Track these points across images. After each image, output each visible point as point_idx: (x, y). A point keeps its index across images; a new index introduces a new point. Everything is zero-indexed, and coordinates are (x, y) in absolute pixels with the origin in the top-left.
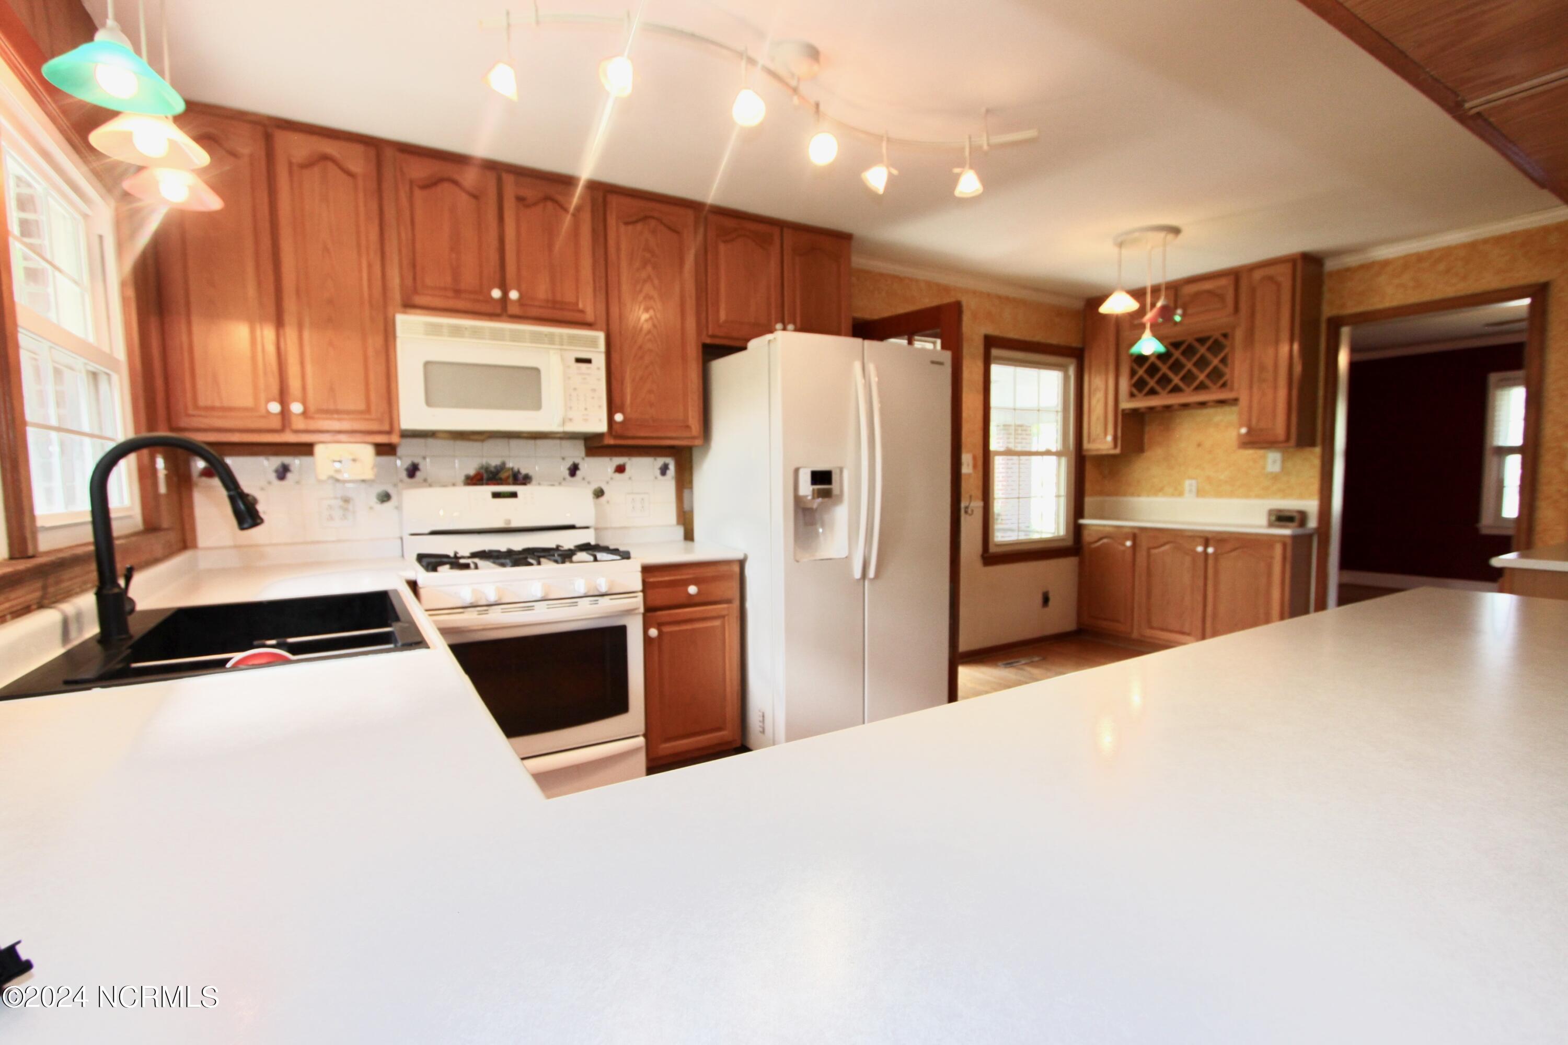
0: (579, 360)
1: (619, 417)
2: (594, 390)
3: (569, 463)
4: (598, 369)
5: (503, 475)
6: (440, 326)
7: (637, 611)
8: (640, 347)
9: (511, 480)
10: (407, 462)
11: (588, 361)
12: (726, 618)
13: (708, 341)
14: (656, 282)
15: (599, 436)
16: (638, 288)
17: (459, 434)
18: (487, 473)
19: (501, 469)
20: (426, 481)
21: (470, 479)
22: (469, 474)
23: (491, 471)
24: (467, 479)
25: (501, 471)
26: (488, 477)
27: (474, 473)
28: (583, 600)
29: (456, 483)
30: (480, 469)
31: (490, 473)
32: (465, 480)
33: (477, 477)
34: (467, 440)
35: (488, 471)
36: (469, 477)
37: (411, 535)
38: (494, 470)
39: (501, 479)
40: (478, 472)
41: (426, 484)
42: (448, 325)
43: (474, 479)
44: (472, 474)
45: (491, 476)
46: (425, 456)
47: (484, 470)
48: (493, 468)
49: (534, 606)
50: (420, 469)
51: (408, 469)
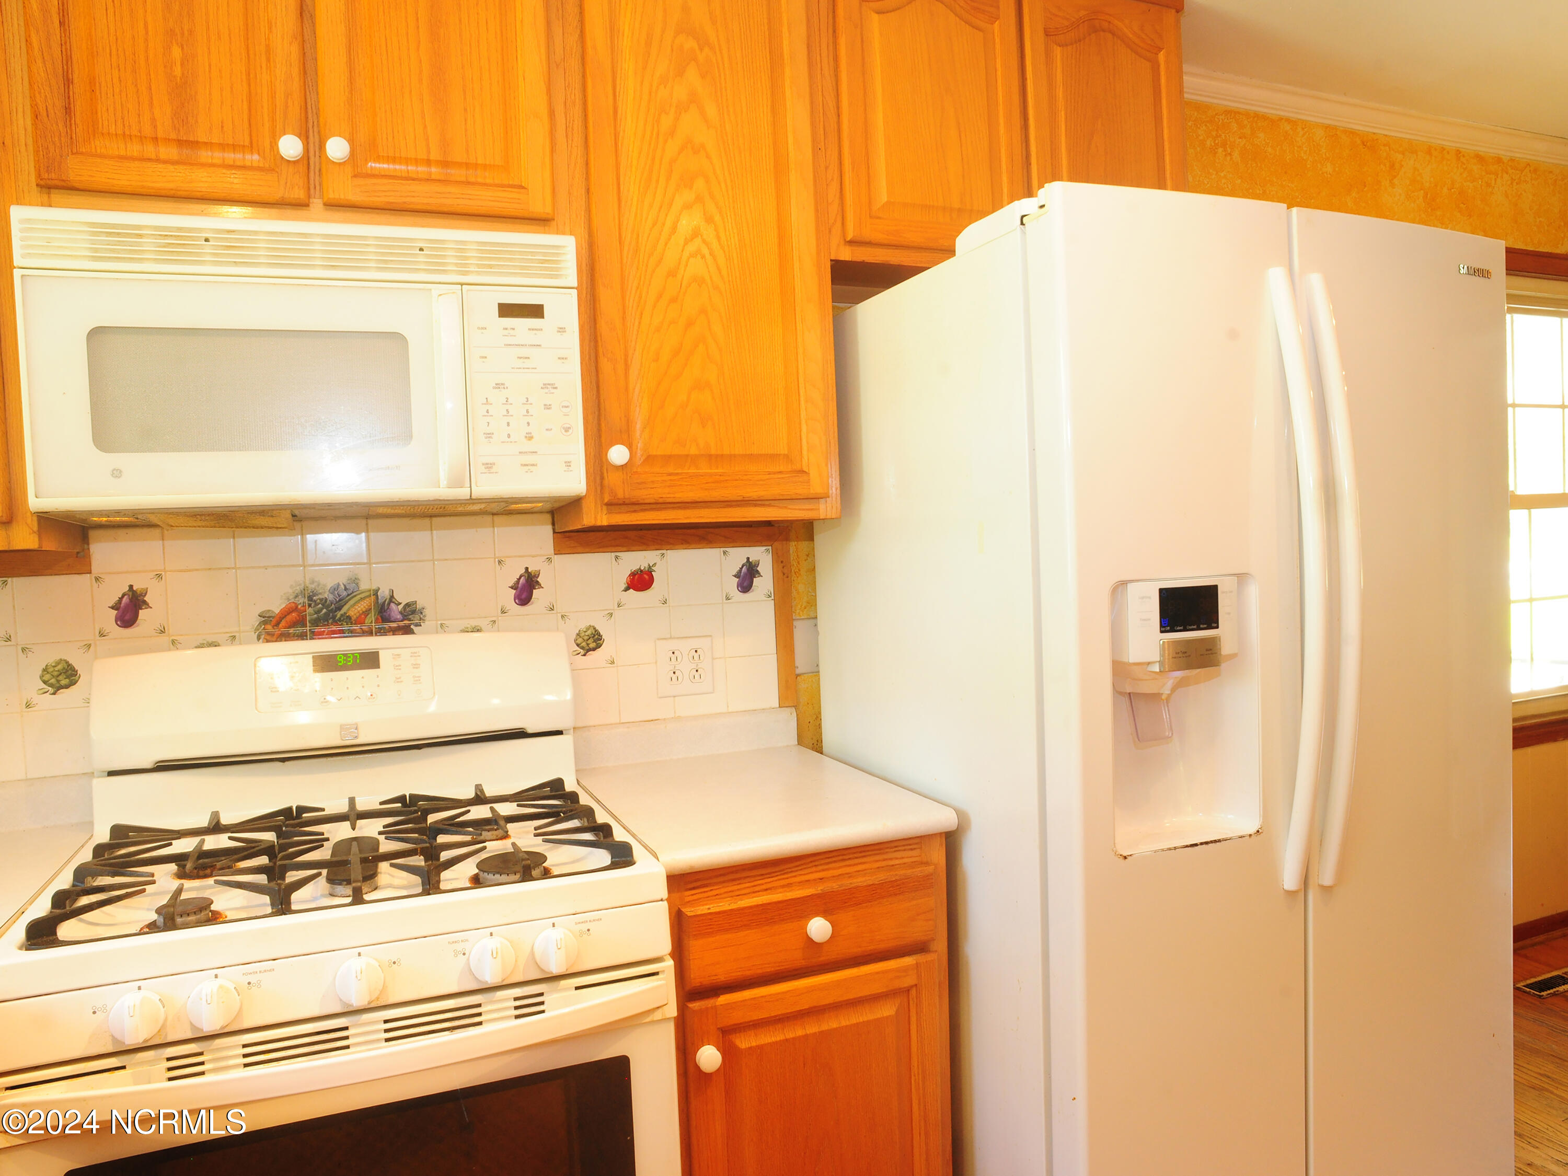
0: (507, 310)
1: (618, 454)
2: (549, 386)
3: (514, 572)
4: (562, 330)
5: (353, 609)
6: (137, 233)
7: (658, 1016)
8: (672, 274)
9: (371, 619)
10: (115, 590)
11: (535, 311)
12: (913, 992)
13: (846, 254)
14: (711, 110)
15: (573, 504)
16: (666, 122)
17: (209, 515)
18: (314, 607)
19: (348, 595)
20: (164, 632)
21: (273, 623)
22: (269, 610)
23: (324, 602)
24: (265, 623)
25: (347, 598)
26: (316, 616)
27: (282, 608)
28: (494, 999)
29: (237, 635)
30: (296, 597)
31: (320, 605)
32: (261, 627)
33: (289, 618)
34: (254, 528)
35: (315, 601)
36: (269, 617)
37: (111, 773)
38: (331, 597)
39: (349, 618)
40: (293, 605)
41: (164, 639)
42: (155, 231)
43: (283, 623)
44: (277, 611)
45: (325, 613)
46: (161, 571)
47: (306, 600)
48: (327, 593)
49: (346, 1028)
50: (145, 602)
51: (118, 605)
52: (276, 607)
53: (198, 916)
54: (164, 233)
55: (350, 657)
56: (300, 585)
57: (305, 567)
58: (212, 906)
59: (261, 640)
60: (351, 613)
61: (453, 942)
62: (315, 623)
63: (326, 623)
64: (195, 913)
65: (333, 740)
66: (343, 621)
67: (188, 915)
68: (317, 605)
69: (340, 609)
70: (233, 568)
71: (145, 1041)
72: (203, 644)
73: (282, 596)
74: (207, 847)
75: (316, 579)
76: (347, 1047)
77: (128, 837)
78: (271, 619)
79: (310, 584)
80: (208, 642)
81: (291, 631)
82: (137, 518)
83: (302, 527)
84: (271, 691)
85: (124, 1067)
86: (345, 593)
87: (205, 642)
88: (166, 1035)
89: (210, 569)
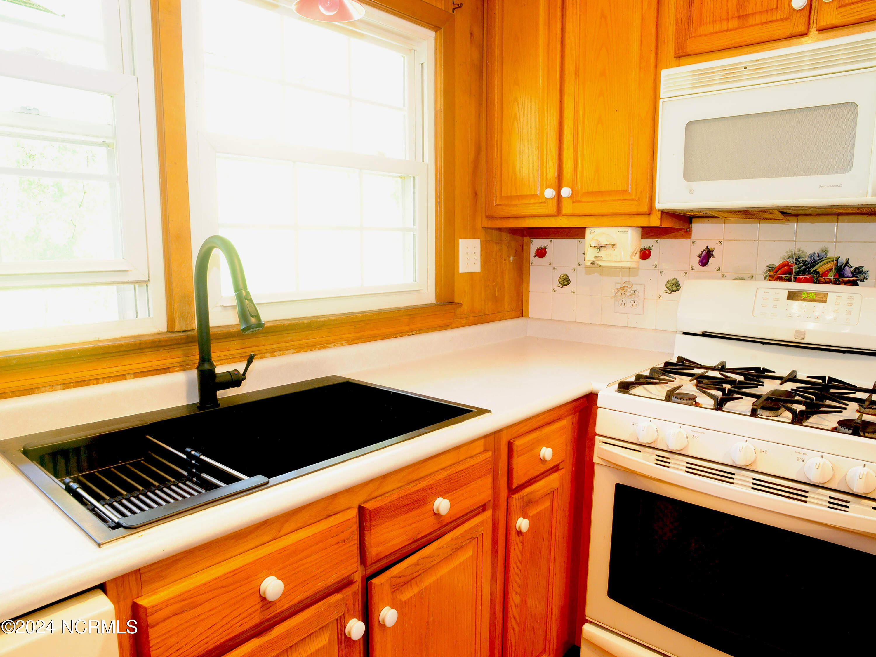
5: (821, 268)
6: (712, 71)
9: (832, 274)
10: (700, 248)
17: (739, 212)
18: (798, 264)
19: (820, 259)
20: (719, 270)
21: (774, 271)
22: (773, 264)
23: (804, 262)
24: (770, 271)
25: (818, 261)
26: (798, 269)
27: (780, 263)
28: (817, 492)
29: (754, 276)
30: (789, 258)
31: (802, 264)
32: (767, 272)
33: (783, 269)
34: (766, 219)
35: (799, 262)
36: (772, 268)
37: (685, 333)
38: (809, 260)
39: (818, 272)
40: (786, 262)
41: (719, 274)
42: (721, 68)
43: (779, 272)
44: (777, 265)
45: (804, 269)
46: (722, 240)
47: (794, 260)
48: (807, 257)
49: (734, 474)
50: (712, 255)
51: (701, 255)
52: (777, 263)
53: (688, 402)
54: (724, 69)
55: (810, 294)
56: (792, 252)
57: (796, 242)
58: (696, 399)
59: (766, 280)
60: (819, 270)
61: (798, 453)
62: (798, 273)
63: (804, 274)
64: (686, 400)
65: (790, 337)
66: (814, 274)
67: (683, 399)
68: (800, 263)
69: (813, 266)
70: (757, 240)
71: (647, 443)
72: (737, 278)
73: (781, 257)
74: (707, 374)
75: (802, 249)
76: (732, 483)
77: (683, 363)
78: (773, 269)
79: (798, 251)
80: (739, 277)
81: (784, 276)
82: (703, 213)
83: (798, 220)
84: (762, 306)
85: (640, 451)
86: (818, 258)
87: (738, 277)
88: (657, 445)
89: (745, 240)
